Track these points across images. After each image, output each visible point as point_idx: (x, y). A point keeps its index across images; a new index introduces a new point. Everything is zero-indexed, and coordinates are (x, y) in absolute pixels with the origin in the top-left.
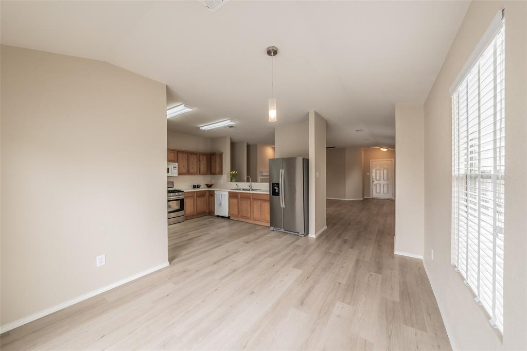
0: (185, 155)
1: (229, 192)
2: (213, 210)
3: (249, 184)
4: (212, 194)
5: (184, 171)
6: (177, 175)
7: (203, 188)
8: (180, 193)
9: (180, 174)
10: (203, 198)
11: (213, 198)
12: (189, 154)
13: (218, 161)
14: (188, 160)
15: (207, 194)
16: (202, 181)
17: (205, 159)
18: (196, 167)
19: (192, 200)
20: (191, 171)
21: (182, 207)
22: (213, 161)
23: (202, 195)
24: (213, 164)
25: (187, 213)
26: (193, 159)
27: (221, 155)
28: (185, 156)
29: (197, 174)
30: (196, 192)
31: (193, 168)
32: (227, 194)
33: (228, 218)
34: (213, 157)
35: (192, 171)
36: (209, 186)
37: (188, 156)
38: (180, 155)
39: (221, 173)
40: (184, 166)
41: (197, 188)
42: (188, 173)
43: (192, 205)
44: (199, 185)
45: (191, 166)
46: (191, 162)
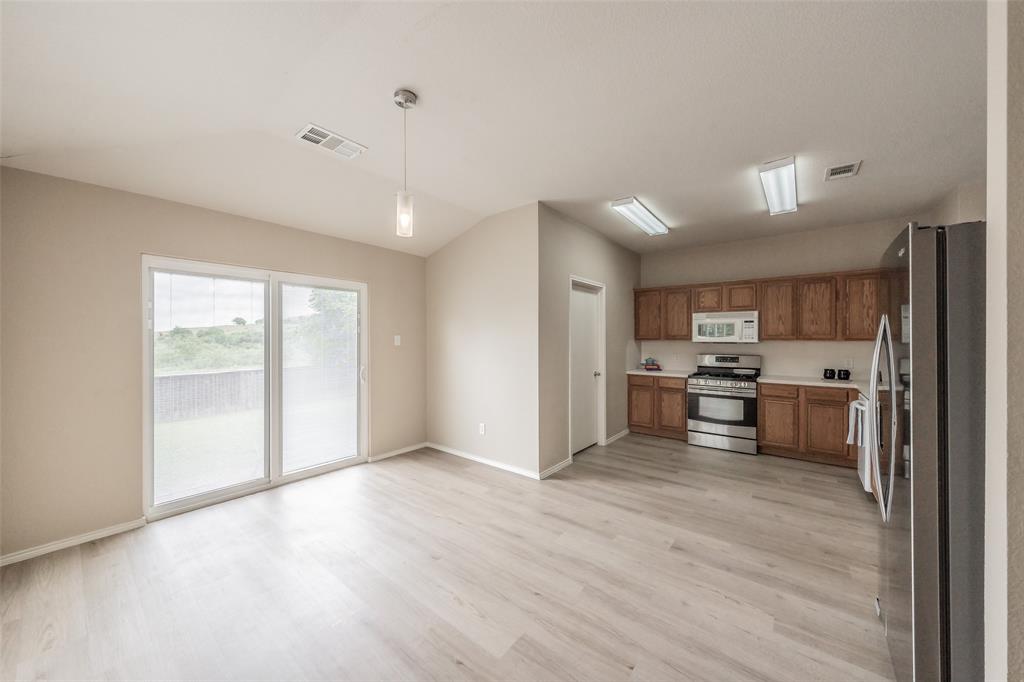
0: (783, 288)
5: (785, 329)
6: (755, 340)
8: (743, 384)
9: (763, 336)
10: (832, 410)
12: (801, 283)
14: (796, 299)
17: (868, 290)
18: (825, 319)
19: (791, 407)
23: (828, 399)
25: (768, 437)
26: (816, 296)
28: (786, 291)
29: (833, 339)
31: (814, 322)
35: (815, 329)
37: (795, 290)
38: (770, 291)
40: (780, 317)
41: (840, 378)
42: (797, 334)
43: (789, 420)
44: (847, 371)
45: (807, 316)
46: (807, 306)
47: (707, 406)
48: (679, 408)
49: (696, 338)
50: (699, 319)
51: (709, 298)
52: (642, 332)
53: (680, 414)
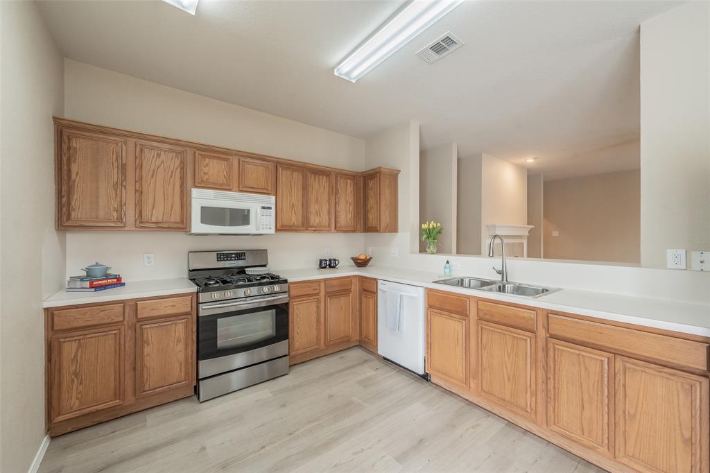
0: (295, 174)
1: (429, 292)
2: (371, 337)
3: (497, 262)
4: (368, 289)
5: (295, 219)
6: (273, 231)
7: (346, 270)
8: (277, 288)
9: (281, 228)
10: (343, 299)
11: (371, 302)
12: (309, 172)
13: (386, 192)
14: (305, 188)
15: (355, 288)
16: (342, 247)
17: (350, 189)
18: (325, 211)
19: (314, 304)
20: (314, 220)
21: (282, 331)
22: (371, 193)
23: (340, 289)
24: (371, 202)
25: (297, 345)
26: (319, 188)
27: (394, 175)
28: (298, 177)
29: (329, 231)
30: (325, 280)
31: (318, 214)
32: (420, 295)
33: (425, 377)
34: (371, 184)
35: (317, 221)
36: (361, 263)
37: (305, 179)
38: (284, 175)
39: (393, 228)
40: (293, 205)
41: (330, 266)
42: (305, 226)
43: (314, 319)
44: (335, 260)
45: (313, 208)
46: (312, 196)
47: (229, 331)
48: (181, 346)
49: (197, 226)
50: (201, 198)
51: (214, 169)
52: (81, 210)
53: (181, 356)
